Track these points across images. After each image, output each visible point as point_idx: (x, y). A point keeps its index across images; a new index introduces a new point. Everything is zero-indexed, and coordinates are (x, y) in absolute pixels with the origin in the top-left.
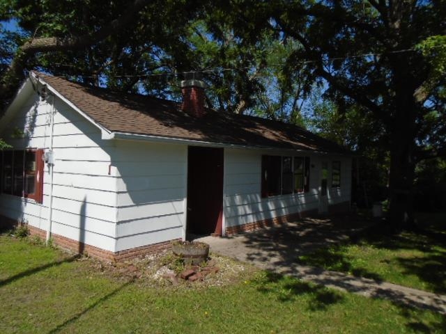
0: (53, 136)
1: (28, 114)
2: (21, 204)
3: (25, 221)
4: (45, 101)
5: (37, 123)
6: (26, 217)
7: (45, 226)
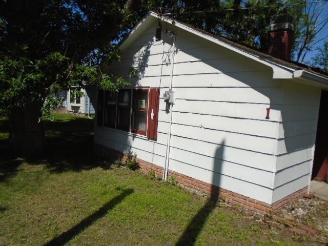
0: (173, 75)
1: (137, 55)
2: (127, 138)
3: (133, 154)
4: (162, 41)
5: (149, 63)
6: (133, 150)
7: (159, 162)
